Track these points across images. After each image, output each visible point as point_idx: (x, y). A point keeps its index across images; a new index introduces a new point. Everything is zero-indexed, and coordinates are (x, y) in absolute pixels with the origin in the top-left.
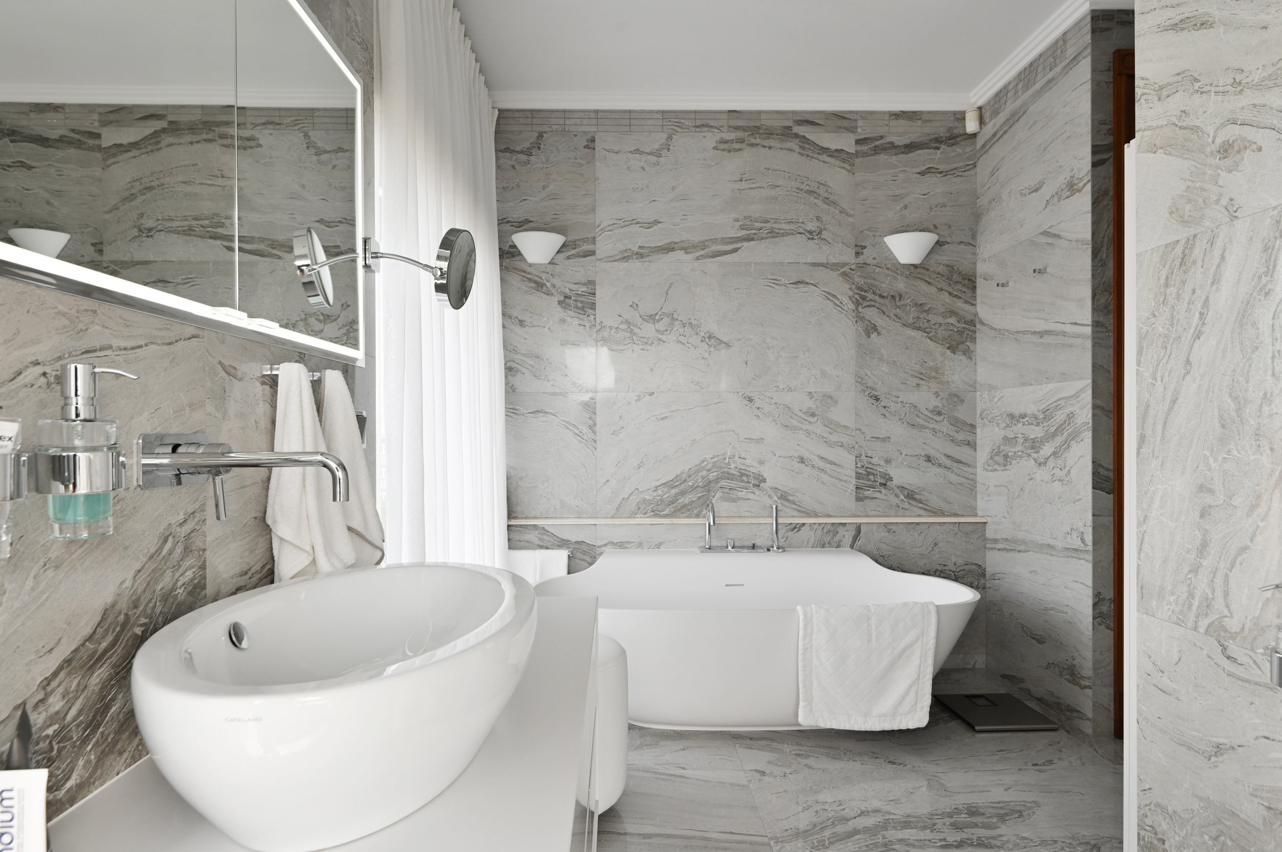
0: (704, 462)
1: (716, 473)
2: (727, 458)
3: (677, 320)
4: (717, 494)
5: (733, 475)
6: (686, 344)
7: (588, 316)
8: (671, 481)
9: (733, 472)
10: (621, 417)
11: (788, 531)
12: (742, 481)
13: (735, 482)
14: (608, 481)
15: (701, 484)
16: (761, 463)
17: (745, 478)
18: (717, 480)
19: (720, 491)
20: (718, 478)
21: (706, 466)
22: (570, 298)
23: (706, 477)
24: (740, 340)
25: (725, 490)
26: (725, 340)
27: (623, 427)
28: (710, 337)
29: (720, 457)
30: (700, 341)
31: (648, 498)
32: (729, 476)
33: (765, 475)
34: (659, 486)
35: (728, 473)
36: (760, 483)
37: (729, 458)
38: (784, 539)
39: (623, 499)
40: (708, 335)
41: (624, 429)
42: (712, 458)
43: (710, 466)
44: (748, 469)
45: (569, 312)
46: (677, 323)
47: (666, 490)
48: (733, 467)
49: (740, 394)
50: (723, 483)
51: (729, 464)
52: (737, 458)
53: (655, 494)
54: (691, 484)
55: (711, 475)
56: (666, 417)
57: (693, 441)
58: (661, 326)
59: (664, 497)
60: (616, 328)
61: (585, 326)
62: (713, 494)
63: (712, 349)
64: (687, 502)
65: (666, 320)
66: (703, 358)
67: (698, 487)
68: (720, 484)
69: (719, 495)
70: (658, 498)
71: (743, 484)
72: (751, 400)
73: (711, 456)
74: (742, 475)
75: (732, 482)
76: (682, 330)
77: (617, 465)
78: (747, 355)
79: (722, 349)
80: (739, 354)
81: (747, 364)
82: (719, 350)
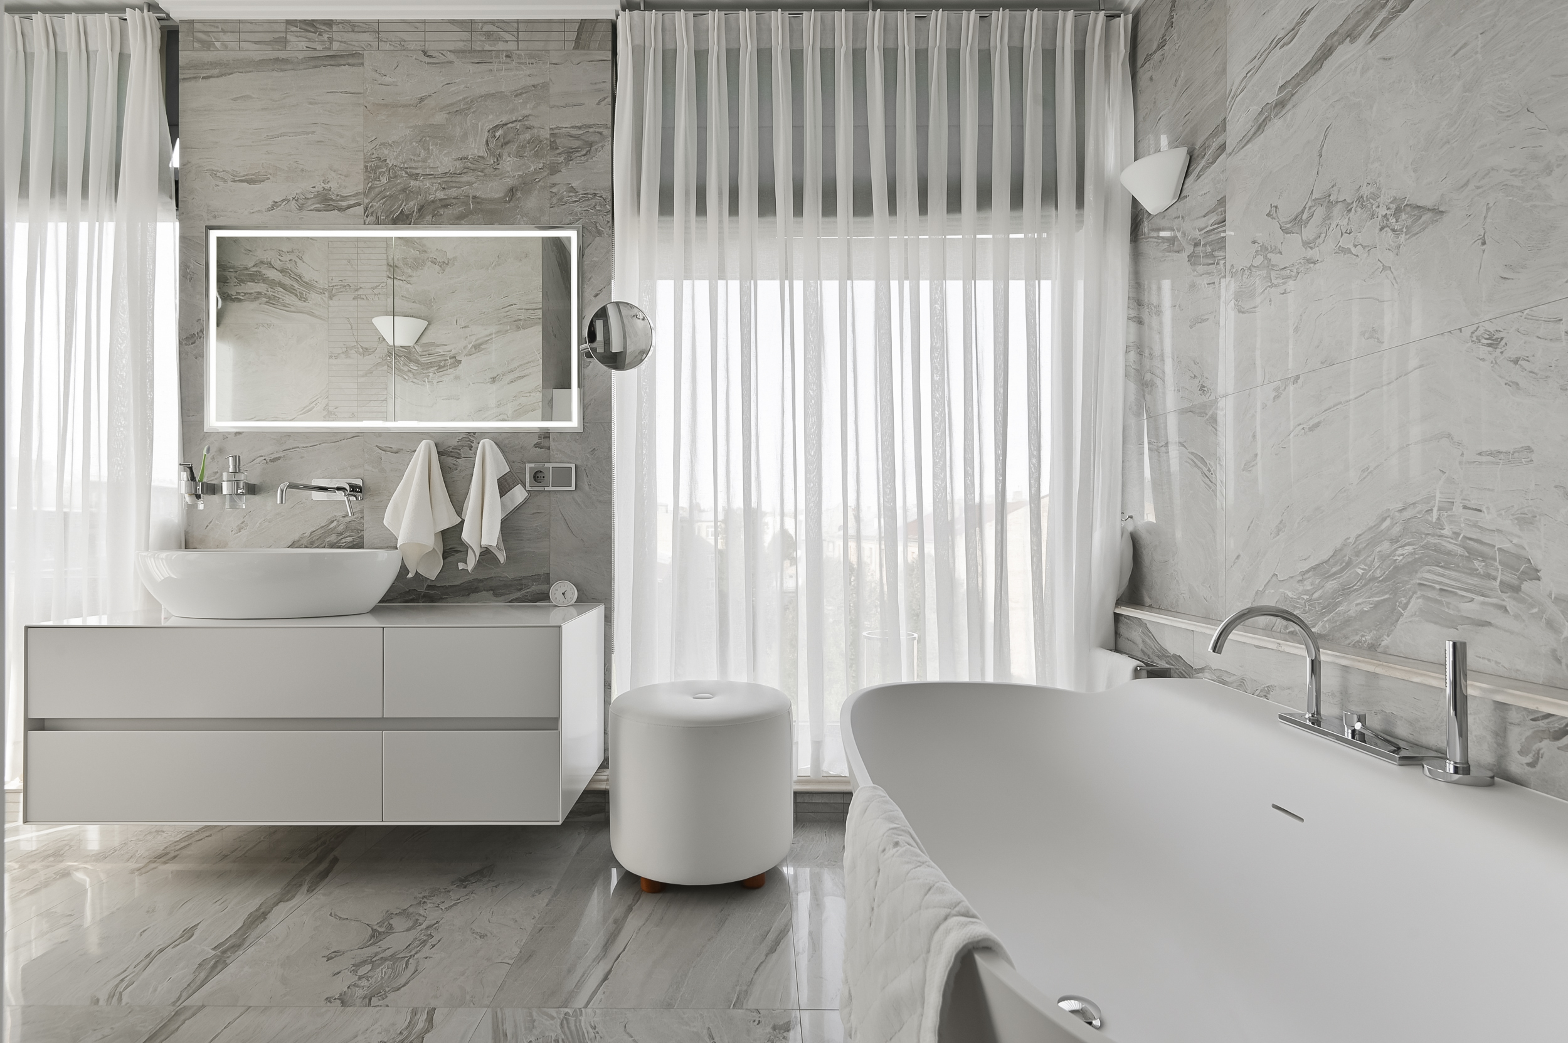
0: (1385, 519)
1: (1409, 549)
2: (1435, 510)
3: (1337, 202)
4: (1413, 601)
5: (1449, 553)
6: (1353, 250)
7: (1216, 264)
8: (1326, 562)
9: (1450, 547)
11: (1539, 735)
12: (1473, 572)
13: (1454, 574)
14: (1239, 557)
15: (1378, 573)
16: (1526, 520)
17: (1478, 565)
18: (1412, 566)
19: (1419, 593)
20: (1416, 560)
21: (1389, 529)
22: (1199, 243)
23: (1389, 556)
24: (1466, 184)
25: (1431, 594)
26: (1428, 202)
27: (1257, 455)
28: (1398, 211)
29: (1419, 507)
30: (1377, 230)
31: (1290, 594)
32: (1439, 557)
33: (1537, 557)
34: (1308, 571)
35: (1437, 549)
36: (1522, 580)
37: (1440, 509)
38: (1529, 759)
39: (1257, 593)
40: (1393, 206)
41: (1257, 459)
42: (1401, 511)
43: (1396, 530)
44: (1486, 539)
45: (1199, 268)
46: (1337, 210)
47: (1317, 581)
48: (1449, 534)
49: (1467, 332)
50: (1426, 574)
51: (1439, 525)
52: (1457, 509)
53: (1301, 589)
54: (1360, 572)
55: (1400, 551)
56: (1317, 425)
57: (1363, 471)
58: (1309, 232)
59: (1316, 595)
60: (1249, 269)
61: (1214, 283)
62: (1404, 600)
63: (1403, 238)
64: (1352, 613)
65: (1320, 212)
66: (1385, 268)
67: (1373, 579)
68: (1419, 575)
69: (1416, 604)
70: (1305, 597)
71: (1475, 581)
72: (1494, 342)
73: (1400, 505)
74: (1472, 554)
75: (1447, 572)
76: (1345, 222)
77: (1249, 527)
78: (1485, 218)
79: (1424, 229)
80: (1464, 224)
81: (1484, 243)
82: (1417, 236)
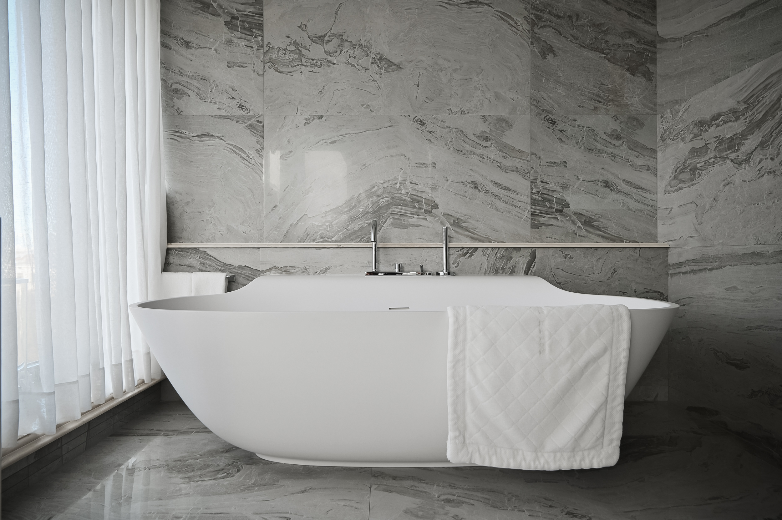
0: (374, 187)
1: (386, 199)
2: (398, 183)
3: (347, 41)
4: (388, 220)
5: (404, 200)
6: (356, 66)
7: (255, 37)
8: (341, 206)
9: (405, 198)
10: (289, 141)
11: (459, 256)
12: (414, 207)
13: (406, 208)
14: (275, 207)
15: (371, 210)
16: (434, 188)
17: (416, 204)
18: (388, 206)
19: (391, 217)
20: (389, 204)
21: (376, 191)
22: (237, 18)
23: (377, 202)
24: (411, 61)
25: (396, 217)
26: (396, 61)
27: (292, 151)
28: (380, 59)
29: (391, 182)
30: (370, 63)
31: (316, 224)
32: (402, 203)
33: (437, 201)
34: (328, 212)
35: (399, 199)
36: (432, 209)
37: (400, 183)
38: (456, 265)
39: (291, 225)
40: (378, 56)
41: (292, 153)
42: (382, 184)
43: (380, 192)
44: (419, 195)
45: (236, 33)
46: (346, 44)
47: (335, 216)
48: (405, 193)
49: (412, 117)
50: (394, 209)
51: (400, 189)
52: (408, 183)
53: (324, 220)
54: (361, 210)
55: (382, 200)
56: (335, 141)
57: (363, 166)
58: (330, 47)
59: (333, 223)
60: (284, 50)
61: (252, 47)
62: (384, 220)
63: (383, 71)
64: (356, 228)
65: (335, 42)
66: (373, 80)
67: (368, 213)
68: (391, 210)
69: (389, 221)
70: (327, 224)
71: (415, 210)
72: (422, 124)
73: (382, 181)
74: (414, 200)
75: (403, 208)
76: (352, 52)
77: (285, 190)
78: (419, 77)
79: (393, 71)
80: (410, 76)
81: (418, 86)
82: (390, 73)
